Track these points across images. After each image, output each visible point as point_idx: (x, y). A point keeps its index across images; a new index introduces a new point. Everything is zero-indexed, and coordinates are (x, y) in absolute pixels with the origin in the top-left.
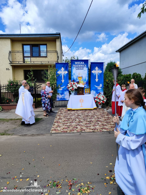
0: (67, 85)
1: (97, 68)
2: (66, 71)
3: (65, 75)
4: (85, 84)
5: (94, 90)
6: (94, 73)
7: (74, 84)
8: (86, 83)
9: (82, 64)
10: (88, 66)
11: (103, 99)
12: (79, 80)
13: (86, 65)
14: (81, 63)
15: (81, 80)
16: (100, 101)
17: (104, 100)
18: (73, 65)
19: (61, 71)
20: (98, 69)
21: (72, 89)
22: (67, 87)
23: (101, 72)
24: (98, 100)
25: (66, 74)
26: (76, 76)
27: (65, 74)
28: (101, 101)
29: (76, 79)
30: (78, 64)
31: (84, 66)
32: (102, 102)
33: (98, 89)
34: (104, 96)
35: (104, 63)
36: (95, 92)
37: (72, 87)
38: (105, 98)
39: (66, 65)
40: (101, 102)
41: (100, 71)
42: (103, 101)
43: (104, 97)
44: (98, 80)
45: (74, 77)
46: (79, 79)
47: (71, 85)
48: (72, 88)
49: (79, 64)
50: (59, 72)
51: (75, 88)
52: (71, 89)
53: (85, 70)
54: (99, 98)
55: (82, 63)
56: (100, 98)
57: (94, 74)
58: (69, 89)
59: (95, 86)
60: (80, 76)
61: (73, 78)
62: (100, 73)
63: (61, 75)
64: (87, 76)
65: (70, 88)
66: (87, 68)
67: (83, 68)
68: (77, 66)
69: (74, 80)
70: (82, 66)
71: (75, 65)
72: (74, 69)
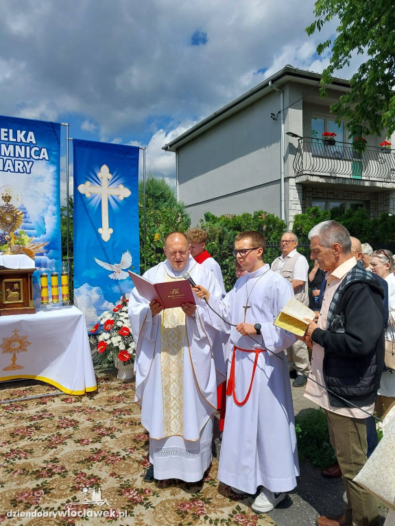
1: (104, 172)
4: (41, 249)
5: (93, 283)
6: (88, 195)
8: (48, 248)
9: (21, 144)
10: (58, 158)
13: (44, 150)
14: (15, 137)
16: (127, 347)
20: (110, 176)
23: (124, 192)
24: (116, 340)
31: (38, 153)
35: (141, 151)
36: (98, 292)
40: (130, 351)
41: (121, 186)
44: (111, 231)
49: (8, 143)
53: (41, 178)
54: (119, 328)
55: (20, 135)
56: (125, 325)
59: (97, 261)
62: (121, 198)
66: (53, 169)
67: (28, 167)
70: (23, 156)
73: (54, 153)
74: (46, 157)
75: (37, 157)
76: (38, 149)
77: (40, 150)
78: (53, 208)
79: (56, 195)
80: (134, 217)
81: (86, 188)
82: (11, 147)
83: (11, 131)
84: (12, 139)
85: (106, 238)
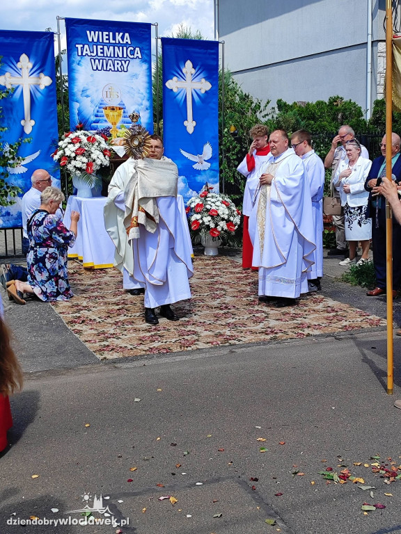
0: (57, 148)
1: (188, 67)
2: (42, 75)
3: (39, 95)
6: (175, 90)
7: (91, 140)
9: (119, 45)
10: (149, 55)
11: (229, 216)
12: (109, 124)
13: (137, 49)
14: (114, 39)
15: (119, 124)
16: (217, 225)
17: (232, 219)
18: (79, 46)
19: (18, 71)
20: (193, 71)
21: (84, 167)
22: (56, 157)
23: (205, 86)
24: (207, 219)
25: (42, 87)
26: (92, 102)
27: (37, 87)
28: (223, 224)
29: (93, 118)
30: (103, 44)
31: (132, 53)
32: (225, 228)
33: (195, 166)
34: (229, 200)
35: (220, 45)
36: (184, 181)
37: (83, 155)
38: (234, 208)
39: (43, 43)
40: (219, 228)
41: (203, 80)
42: (228, 222)
43: (228, 207)
44: (194, 123)
45: (85, 105)
46: (107, 116)
47: (78, 145)
48: (85, 160)
49: (109, 45)
50: (5, 80)
51: (99, 162)
52: (79, 165)
53: (135, 76)
54: (208, 210)
55: (118, 37)
56: (214, 207)
57: (179, 97)
58: (70, 167)
59: (183, 152)
60: (115, 104)
62: (203, 92)
63: (17, 95)
64: (146, 103)
65: (73, 163)
66: (145, 66)
67: (125, 66)
68: (99, 54)
69: (87, 120)
70: (121, 56)
71: (86, 46)
72: (83, 67)
73: (146, 52)
74: (140, 57)
75: (132, 57)
76: (132, 49)
77: (135, 49)
79: (148, 91)
80: (213, 109)
81: (172, 84)
82: (111, 48)
83: (111, 34)
84: (112, 41)
85: (190, 130)
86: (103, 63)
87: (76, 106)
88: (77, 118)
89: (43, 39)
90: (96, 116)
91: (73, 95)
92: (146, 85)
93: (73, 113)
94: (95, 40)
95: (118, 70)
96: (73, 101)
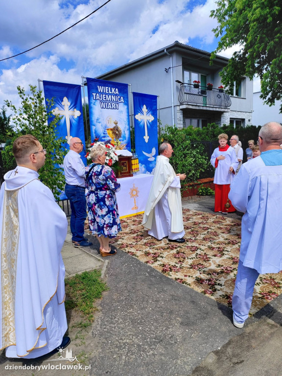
1: (144, 108)
2: (75, 110)
3: (74, 122)
4: (125, 147)
5: (142, 163)
6: (139, 120)
9: (114, 95)
10: (128, 101)
13: (122, 98)
14: (111, 91)
18: (94, 94)
19: (62, 107)
20: (147, 110)
23: (151, 118)
25: (76, 117)
26: (102, 126)
27: (73, 116)
29: (103, 135)
30: (106, 94)
31: (120, 99)
33: (149, 159)
35: (158, 98)
36: (144, 167)
39: (75, 91)
41: (151, 115)
44: (148, 137)
45: (98, 128)
49: (109, 94)
50: (56, 112)
53: (121, 112)
55: (113, 90)
57: (142, 124)
59: (143, 152)
61: (95, 132)
62: (151, 121)
63: (62, 121)
66: (126, 107)
67: (117, 106)
68: (104, 99)
69: (99, 137)
70: (115, 100)
71: (98, 94)
72: (97, 106)
73: (126, 99)
74: (123, 101)
75: (120, 101)
76: (120, 97)
78: (127, 127)
81: (138, 117)
82: (110, 96)
83: (109, 88)
84: (110, 92)
85: (147, 141)
86: (106, 105)
87: (93, 128)
88: (94, 135)
89: (75, 89)
90: (104, 134)
91: (92, 122)
92: (127, 117)
93: (92, 132)
94: (102, 91)
95: (114, 109)
96: (92, 125)
